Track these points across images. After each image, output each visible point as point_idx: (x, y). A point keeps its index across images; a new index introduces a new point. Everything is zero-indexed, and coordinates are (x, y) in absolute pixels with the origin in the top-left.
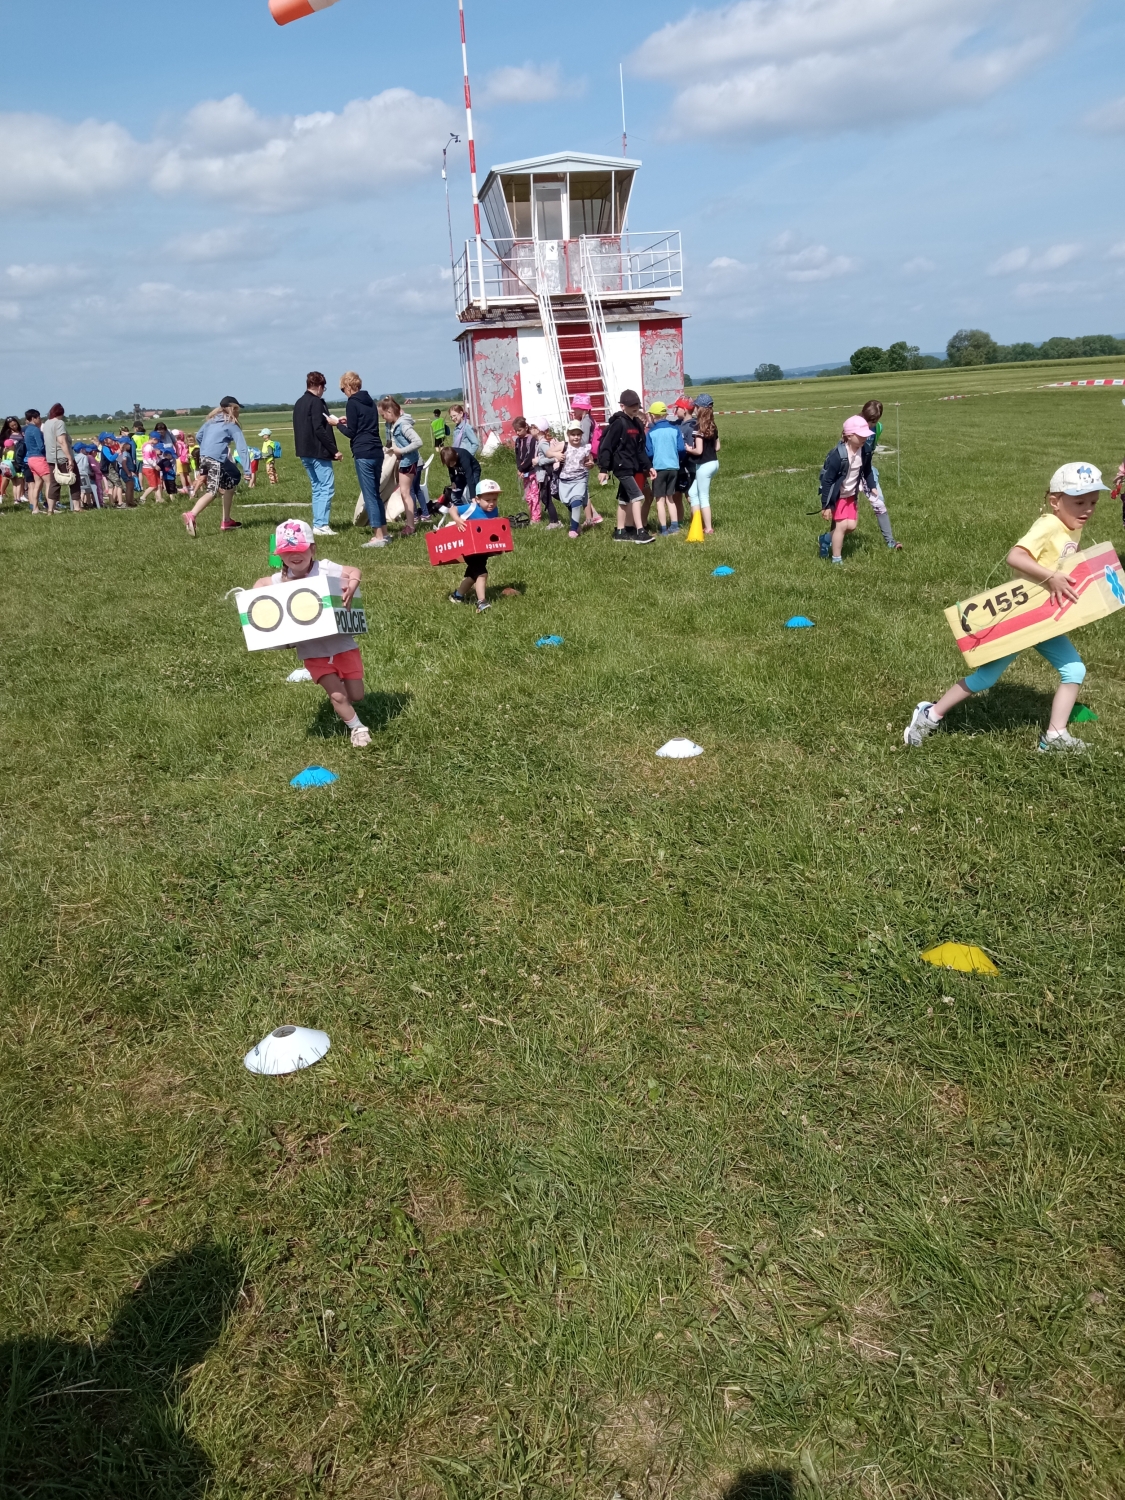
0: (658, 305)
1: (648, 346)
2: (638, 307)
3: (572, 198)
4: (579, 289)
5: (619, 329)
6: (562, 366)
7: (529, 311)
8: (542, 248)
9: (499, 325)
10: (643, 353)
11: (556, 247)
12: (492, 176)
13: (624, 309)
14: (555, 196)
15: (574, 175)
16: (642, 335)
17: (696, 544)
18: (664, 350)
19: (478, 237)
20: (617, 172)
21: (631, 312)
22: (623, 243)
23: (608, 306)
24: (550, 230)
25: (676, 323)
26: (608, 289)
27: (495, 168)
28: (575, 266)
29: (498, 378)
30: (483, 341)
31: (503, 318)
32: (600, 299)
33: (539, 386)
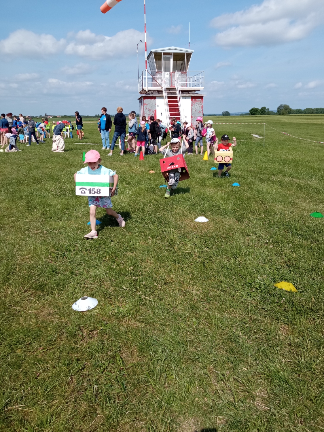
0: (196, 92)
1: (193, 103)
2: (191, 92)
3: (174, 60)
4: (174, 86)
5: (185, 98)
6: (169, 108)
7: (160, 92)
8: (164, 74)
9: (151, 95)
10: (192, 105)
11: (168, 74)
12: (151, 52)
13: (187, 93)
14: (169, 59)
15: (174, 53)
16: (192, 100)
17: (206, 161)
18: (198, 105)
19: (146, 70)
20: (187, 53)
21: (189, 94)
22: (188, 74)
23: (182, 92)
24: (167, 69)
25: (202, 97)
26: (183, 87)
27: (152, 50)
28: (173, 80)
29: (150, 111)
30: (146, 100)
31: (152, 93)
32: (180, 89)
33: (161, 114)
